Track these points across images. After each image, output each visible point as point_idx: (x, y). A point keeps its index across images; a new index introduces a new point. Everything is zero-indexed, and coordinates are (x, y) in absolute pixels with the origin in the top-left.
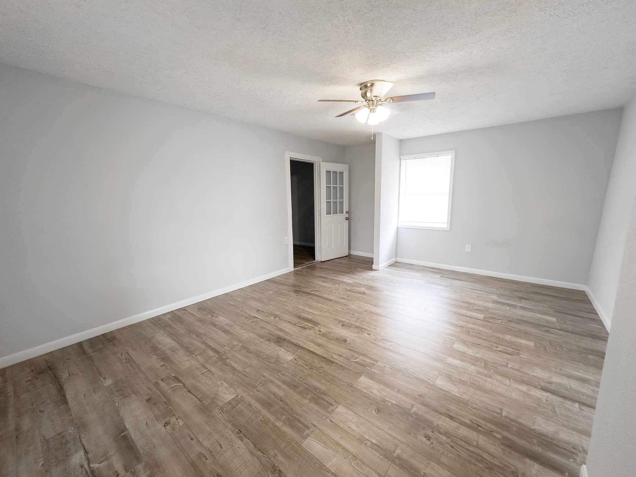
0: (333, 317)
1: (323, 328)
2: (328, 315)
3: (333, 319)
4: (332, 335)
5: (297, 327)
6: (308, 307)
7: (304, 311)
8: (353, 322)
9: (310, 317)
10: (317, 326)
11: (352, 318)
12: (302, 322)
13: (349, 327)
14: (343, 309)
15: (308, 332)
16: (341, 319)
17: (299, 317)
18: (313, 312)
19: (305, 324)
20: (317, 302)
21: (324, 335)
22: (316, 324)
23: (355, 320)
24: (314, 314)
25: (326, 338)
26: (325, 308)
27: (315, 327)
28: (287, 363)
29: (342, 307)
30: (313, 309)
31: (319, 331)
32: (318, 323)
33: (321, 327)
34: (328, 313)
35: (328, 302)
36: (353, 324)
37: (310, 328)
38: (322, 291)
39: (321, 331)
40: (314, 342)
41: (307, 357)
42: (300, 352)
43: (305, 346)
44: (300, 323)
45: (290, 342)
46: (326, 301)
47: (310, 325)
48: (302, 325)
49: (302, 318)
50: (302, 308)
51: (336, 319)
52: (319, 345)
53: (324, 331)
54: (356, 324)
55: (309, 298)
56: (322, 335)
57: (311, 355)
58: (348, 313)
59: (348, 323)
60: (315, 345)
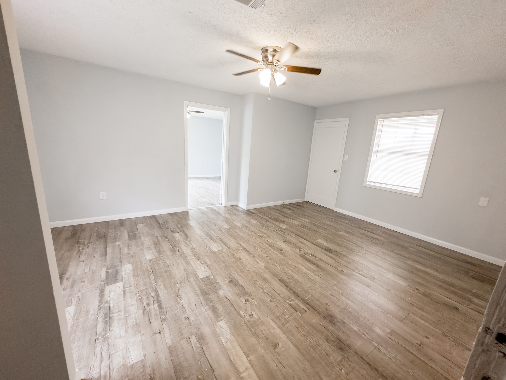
0: (286, 258)
1: (298, 252)
2: (290, 262)
3: (287, 257)
4: (292, 246)
5: (318, 257)
6: (310, 277)
7: (314, 272)
8: (273, 250)
9: (308, 264)
10: (302, 254)
11: (270, 254)
12: (314, 260)
13: (277, 248)
14: (273, 264)
15: (310, 252)
16: (280, 255)
17: (318, 266)
18: (304, 268)
19: (312, 258)
20: (299, 282)
21: (298, 247)
22: (302, 256)
23: (270, 252)
24: (303, 266)
25: (297, 245)
26: (290, 270)
27: (304, 254)
28: (320, 239)
29: (273, 266)
30: (304, 273)
31: (301, 250)
32: (301, 256)
33: (299, 253)
34: (290, 264)
35: (285, 278)
36: (273, 249)
37: (307, 254)
38: (287, 305)
39: (299, 250)
40: (305, 245)
41: (309, 239)
42: (314, 242)
43: (311, 244)
44: (316, 260)
45: (322, 248)
46: (287, 280)
47: (308, 256)
48: (315, 258)
49: (315, 265)
50: (316, 277)
51: (285, 256)
52: (302, 243)
53: (297, 249)
54: (271, 249)
55: (308, 293)
56: (299, 247)
57: (308, 239)
58: (271, 259)
59: (277, 251)
60: (305, 243)
